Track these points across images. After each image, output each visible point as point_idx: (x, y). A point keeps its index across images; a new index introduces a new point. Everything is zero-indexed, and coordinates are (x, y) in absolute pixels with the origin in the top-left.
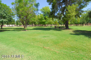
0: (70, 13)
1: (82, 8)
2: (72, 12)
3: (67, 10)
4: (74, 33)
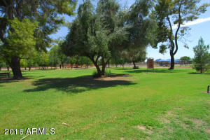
0: (20, 38)
1: (49, 33)
2: (26, 37)
3: (12, 30)
4: (36, 87)
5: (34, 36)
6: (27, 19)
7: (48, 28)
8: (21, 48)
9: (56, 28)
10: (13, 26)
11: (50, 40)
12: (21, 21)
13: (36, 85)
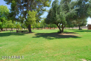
0: (31, 18)
1: (40, 15)
2: (33, 18)
3: (28, 15)
5: (36, 17)
6: (33, 11)
7: (40, 13)
8: (31, 21)
9: (43, 13)
10: (29, 14)
11: (41, 18)
12: (31, 11)
13: (36, 35)
